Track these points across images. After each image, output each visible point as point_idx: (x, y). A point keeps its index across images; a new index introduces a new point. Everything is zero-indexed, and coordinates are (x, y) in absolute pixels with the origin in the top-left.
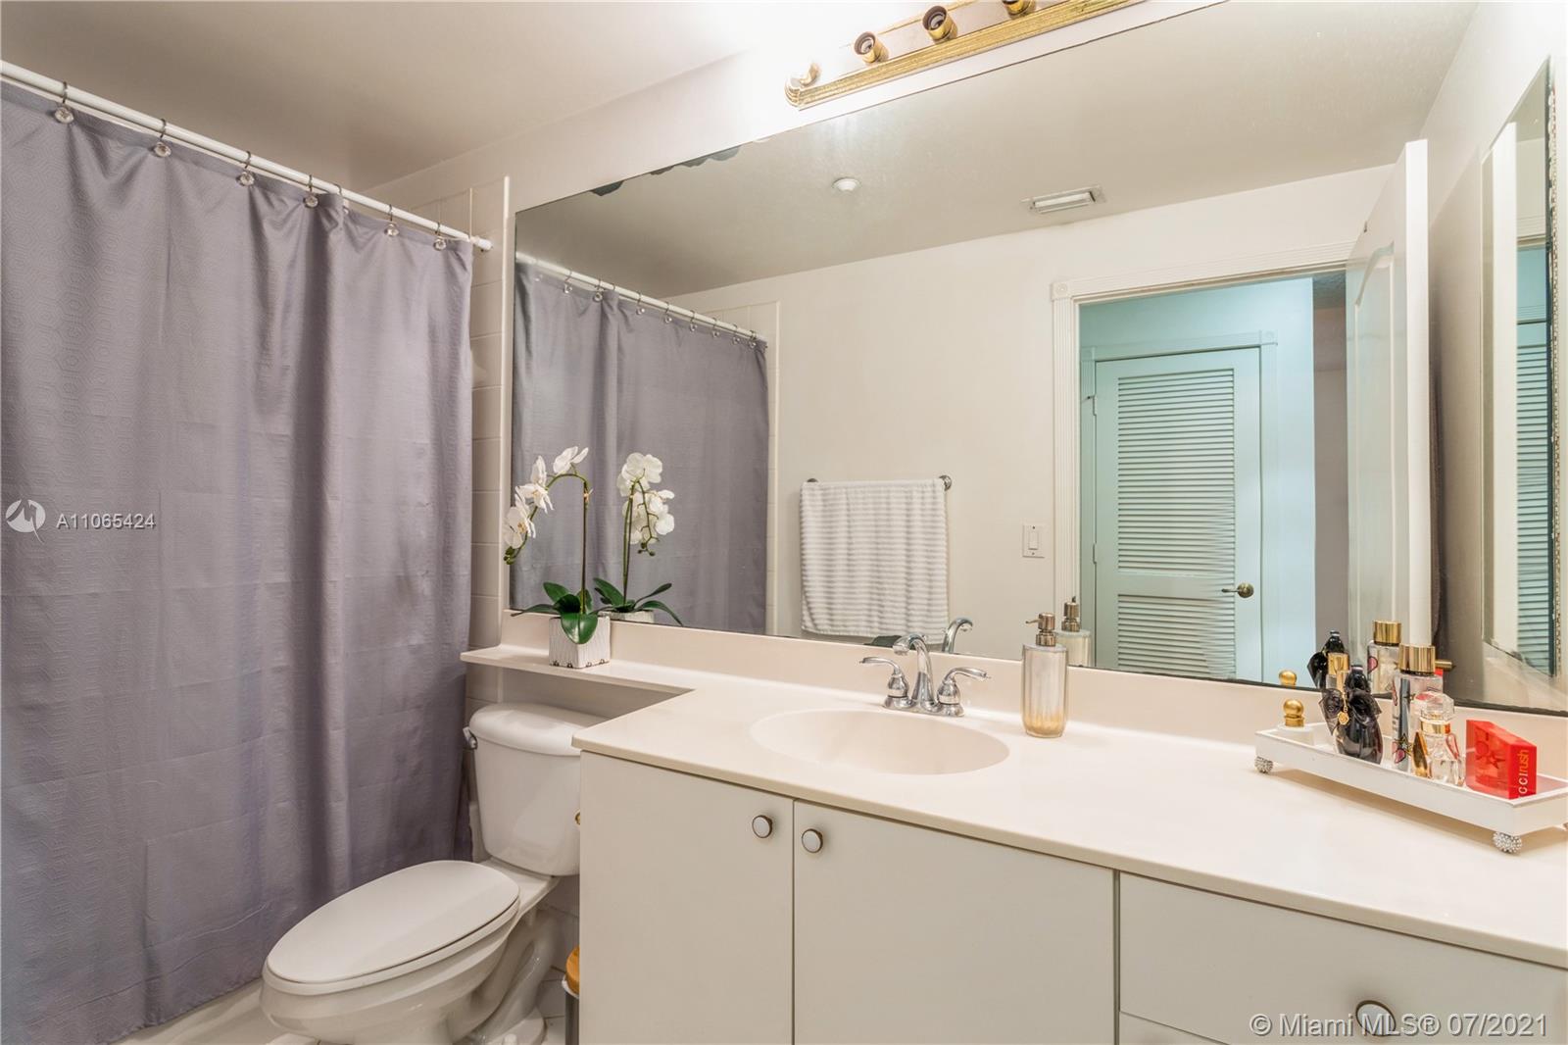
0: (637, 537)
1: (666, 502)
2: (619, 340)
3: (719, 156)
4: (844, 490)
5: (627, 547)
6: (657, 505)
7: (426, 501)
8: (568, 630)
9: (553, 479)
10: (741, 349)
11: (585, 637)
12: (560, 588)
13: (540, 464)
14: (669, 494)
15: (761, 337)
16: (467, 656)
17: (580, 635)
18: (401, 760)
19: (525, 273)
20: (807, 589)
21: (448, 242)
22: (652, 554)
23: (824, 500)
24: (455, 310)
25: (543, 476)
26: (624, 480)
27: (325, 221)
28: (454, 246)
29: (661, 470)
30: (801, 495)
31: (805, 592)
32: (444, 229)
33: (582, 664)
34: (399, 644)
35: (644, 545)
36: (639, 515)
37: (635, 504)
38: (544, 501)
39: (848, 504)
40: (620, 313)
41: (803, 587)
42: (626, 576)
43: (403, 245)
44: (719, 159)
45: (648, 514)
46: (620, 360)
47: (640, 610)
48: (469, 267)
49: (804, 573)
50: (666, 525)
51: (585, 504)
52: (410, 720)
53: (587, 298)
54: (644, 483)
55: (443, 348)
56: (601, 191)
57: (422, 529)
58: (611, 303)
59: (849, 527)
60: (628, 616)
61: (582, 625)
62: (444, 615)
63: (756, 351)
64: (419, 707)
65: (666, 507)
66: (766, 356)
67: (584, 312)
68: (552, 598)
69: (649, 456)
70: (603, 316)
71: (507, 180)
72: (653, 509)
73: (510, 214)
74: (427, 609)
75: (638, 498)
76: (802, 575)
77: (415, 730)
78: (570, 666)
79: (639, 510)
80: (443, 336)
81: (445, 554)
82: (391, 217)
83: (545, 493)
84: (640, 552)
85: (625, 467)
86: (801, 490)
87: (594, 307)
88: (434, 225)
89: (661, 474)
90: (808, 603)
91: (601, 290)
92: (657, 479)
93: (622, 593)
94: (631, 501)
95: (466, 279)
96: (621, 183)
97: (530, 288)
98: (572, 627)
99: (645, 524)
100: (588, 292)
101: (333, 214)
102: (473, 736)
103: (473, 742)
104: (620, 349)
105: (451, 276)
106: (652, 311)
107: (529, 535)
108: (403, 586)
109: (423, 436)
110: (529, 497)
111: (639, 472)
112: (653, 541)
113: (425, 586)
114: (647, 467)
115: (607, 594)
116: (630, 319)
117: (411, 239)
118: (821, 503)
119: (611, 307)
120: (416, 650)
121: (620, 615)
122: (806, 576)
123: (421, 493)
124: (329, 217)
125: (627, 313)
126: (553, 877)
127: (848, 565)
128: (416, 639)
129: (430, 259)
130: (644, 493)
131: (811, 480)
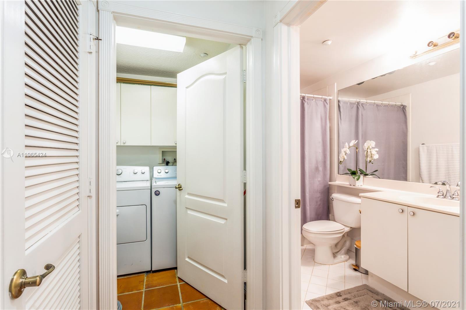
0: (369, 159)
1: (376, 151)
2: (362, 112)
3: (390, 73)
4: (435, 147)
5: (366, 162)
6: (374, 152)
7: (321, 152)
8: (354, 178)
9: (350, 147)
10: (397, 108)
11: (358, 180)
12: (351, 170)
13: (347, 144)
14: (377, 150)
15: (404, 104)
16: (330, 183)
17: (357, 179)
18: (317, 202)
19: (340, 102)
20: (421, 175)
21: (324, 99)
22: (372, 163)
23: (428, 150)
24: (326, 113)
25: (347, 146)
26: (365, 147)
27: (304, 101)
28: (325, 100)
29: (375, 144)
30: (419, 148)
31: (421, 176)
32: (323, 97)
33: (357, 185)
34: (316, 180)
35: (370, 161)
36: (369, 154)
37: (368, 152)
38: (348, 152)
39: (436, 151)
40: (362, 107)
41: (420, 174)
42: (366, 168)
43: (316, 102)
44: (390, 74)
45: (371, 154)
46: (362, 118)
47: (370, 175)
48: (328, 104)
49: (420, 170)
50: (376, 157)
51: (357, 152)
52: (318, 195)
53: (353, 104)
54: (371, 147)
55: (324, 121)
56: (359, 84)
57: (320, 157)
58: (359, 104)
59: (437, 157)
60: (367, 176)
61: (357, 177)
62: (325, 175)
63: (403, 109)
64: (320, 192)
65: (376, 153)
66: (406, 109)
67: (352, 108)
68: (349, 171)
69: (372, 141)
70: (358, 108)
71: (336, 84)
72: (372, 153)
73: (336, 90)
74: (321, 173)
75: (369, 150)
76: (420, 171)
77: (319, 197)
78: (354, 186)
79: (369, 153)
80: (324, 119)
81: (325, 162)
82: (314, 97)
83: (348, 150)
84: (369, 163)
85: (365, 144)
86: (419, 147)
87: (355, 106)
88: (321, 97)
89: (375, 145)
90: (422, 179)
91: (357, 102)
92: (374, 146)
93: (365, 172)
94: (367, 151)
95: (328, 106)
96: (364, 82)
97: (341, 105)
98: (355, 177)
99: (371, 156)
100: (353, 103)
101: (305, 100)
102: (332, 198)
103: (333, 199)
104: (362, 115)
105: (325, 106)
106: (370, 104)
107: (345, 158)
108: (317, 169)
109: (320, 139)
110: (345, 151)
111: (369, 145)
112: (372, 160)
113: (321, 169)
114: (371, 143)
115: (362, 172)
116: (364, 107)
117: (317, 101)
118: (426, 151)
119: (360, 106)
120: (319, 181)
121: (365, 176)
122: (421, 171)
123: (320, 150)
124: (305, 101)
125: (363, 106)
126: (351, 227)
127: (437, 169)
128: (319, 179)
129: (321, 104)
130: (370, 149)
131: (423, 144)
